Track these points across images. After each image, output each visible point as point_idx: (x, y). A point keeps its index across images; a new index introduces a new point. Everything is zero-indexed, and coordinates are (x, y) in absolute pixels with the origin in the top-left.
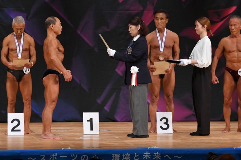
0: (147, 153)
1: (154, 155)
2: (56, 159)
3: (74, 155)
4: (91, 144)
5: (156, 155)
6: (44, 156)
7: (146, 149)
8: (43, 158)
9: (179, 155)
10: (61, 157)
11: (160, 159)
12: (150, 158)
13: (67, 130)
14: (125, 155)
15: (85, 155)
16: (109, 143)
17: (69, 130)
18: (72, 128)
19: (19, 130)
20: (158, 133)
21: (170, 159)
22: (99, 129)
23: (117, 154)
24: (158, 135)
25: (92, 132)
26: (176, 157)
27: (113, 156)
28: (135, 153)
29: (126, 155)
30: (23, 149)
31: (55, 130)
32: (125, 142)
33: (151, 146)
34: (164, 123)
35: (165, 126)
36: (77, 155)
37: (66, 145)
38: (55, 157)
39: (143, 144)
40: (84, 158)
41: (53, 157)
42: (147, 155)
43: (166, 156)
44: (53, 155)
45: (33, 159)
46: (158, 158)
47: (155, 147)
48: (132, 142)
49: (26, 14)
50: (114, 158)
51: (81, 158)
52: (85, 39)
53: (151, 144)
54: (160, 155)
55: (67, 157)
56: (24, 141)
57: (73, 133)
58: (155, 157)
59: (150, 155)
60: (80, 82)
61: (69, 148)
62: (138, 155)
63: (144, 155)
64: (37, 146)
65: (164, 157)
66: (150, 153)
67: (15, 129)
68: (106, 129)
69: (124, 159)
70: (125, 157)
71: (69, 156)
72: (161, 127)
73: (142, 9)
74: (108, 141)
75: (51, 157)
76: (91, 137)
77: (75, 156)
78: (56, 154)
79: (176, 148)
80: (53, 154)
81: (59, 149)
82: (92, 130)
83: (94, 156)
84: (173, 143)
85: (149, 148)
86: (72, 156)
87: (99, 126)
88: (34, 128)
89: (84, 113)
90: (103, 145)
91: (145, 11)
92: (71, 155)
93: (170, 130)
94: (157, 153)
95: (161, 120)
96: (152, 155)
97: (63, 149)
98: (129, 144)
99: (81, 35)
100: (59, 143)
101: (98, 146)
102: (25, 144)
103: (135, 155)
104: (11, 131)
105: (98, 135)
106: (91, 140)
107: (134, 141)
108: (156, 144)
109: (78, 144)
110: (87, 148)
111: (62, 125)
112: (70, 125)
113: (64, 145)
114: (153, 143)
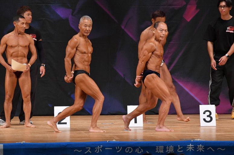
0: (190, 145)
1: (198, 147)
2: (101, 151)
3: (118, 147)
4: (136, 137)
5: (200, 147)
6: (90, 148)
7: (190, 141)
8: (89, 150)
9: (223, 147)
10: (106, 149)
11: (203, 151)
12: (194, 150)
13: (112, 123)
14: (168, 147)
15: (129, 148)
16: (152, 136)
17: (114, 123)
18: (117, 121)
19: (66, 123)
20: (201, 126)
21: (214, 151)
23: (160, 146)
24: (201, 127)
25: (136, 125)
26: (219, 149)
27: (157, 148)
28: (179, 146)
29: (170, 147)
30: (69, 142)
31: (101, 123)
32: (168, 135)
33: (194, 138)
34: (208, 116)
35: (208, 119)
36: (121, 147)
37: (111, 138)
38: (100, 149)
39: (186, 137)
40: (128, 150)
41: (98, 149)
42: (190, 147)
43: (209, 148)
44: (98, 148)
45: (79, 151)
46: (201, 150)
47: (199, 140)
48: (176, 135)
49: (71, 10)
50: (158, 150)
51: (126, 150)
52: (129, 34)
53: (195, 136)
54: (203, 147)
55: (111, 149)
56: (71, 134)
57: (117, 126)
58: (198, 149)
59: (194, 147)
60: (124, 76)
61: (114, 140)
62: (182, 147)
63: (187, 148)
64: (83, 139)
65: (208, 149)
66: (193, 146)
67: (61, 122)
68: (150, 122)
69: (167, 151)
70: (168, 149)
71: (114, 148)
72: (204, 120)
73: (185, 3)
74: (152, 134)
75: (96, 149)
76: (136, 130)
77: (120, 148)
78: (101, 146)
79: (219, 140)
80: (98, 146)
81: (104, 142)
82: (136, 123)
83: (138, 149)
84: (217, 135)
85: (192, 140)
86: (117, 149)
88: (80, 121)
89: (128, 106)
90: (147, 137)
91: (188, 6)
92: (116, 147)
93: (214, 123)
94: (201, 145)
95: (204, 113)
96: (195, 147)
97: (108, 141)
98: (173, 136)
99: (125, 30)
100: (104, 136)
101: (142, 139)
102: (71, 137)
103: (179, 147)
104: (58, 124)
105: (142, 128)
106: (136, 132)
107: (178, 133)
108: (199, 136)
109: (122, 137)
110: (132, 140)
111: (107, 118)
112: (114, 118)
113: (109, 137)
114: (197, 135)
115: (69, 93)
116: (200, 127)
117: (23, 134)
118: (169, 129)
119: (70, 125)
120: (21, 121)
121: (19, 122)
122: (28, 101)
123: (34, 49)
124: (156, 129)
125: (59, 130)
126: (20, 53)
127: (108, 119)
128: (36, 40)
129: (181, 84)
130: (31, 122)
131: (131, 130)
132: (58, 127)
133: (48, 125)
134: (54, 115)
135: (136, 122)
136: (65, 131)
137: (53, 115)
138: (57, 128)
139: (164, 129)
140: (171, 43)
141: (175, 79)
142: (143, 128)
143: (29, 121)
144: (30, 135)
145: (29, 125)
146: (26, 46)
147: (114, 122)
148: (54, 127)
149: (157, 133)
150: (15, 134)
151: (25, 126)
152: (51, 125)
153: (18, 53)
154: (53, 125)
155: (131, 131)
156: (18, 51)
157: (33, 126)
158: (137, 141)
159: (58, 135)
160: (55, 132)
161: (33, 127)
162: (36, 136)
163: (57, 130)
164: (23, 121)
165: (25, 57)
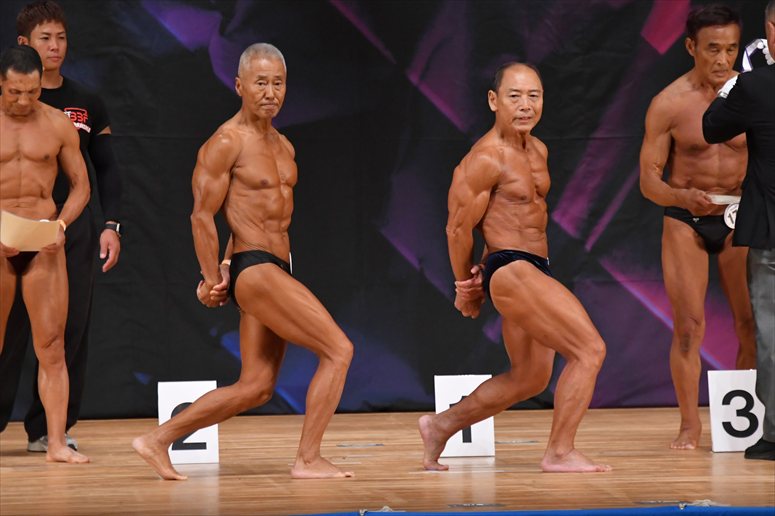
4: (468, 495)
7: (673, 508)
13: (378, 442)
16: (531, 489)
17: (383, 443)
18: (396, 433)
19: (202, 446)
20: (715, 450)
22: (496, 435)
24: (715, 456)
25: (467, 449)
31: (334, 444)
32: (591, 486)
33: (689, 497)
34: (740, 413)
35: (742, 424)
37: (373, 498)
39: (658, 492)
47: (706, 503)
48: (619, 485)
49: (218, 16)
52: (438, 103)
53: (691, 490)
56: (221, 485)
57: (397, 454)
60: (420, 261)
61: (386, 509)
64: (268, 503)
67: (186, 441)
68: (521, 436)
72: (728, 426)
74: (529, 481)
76: (466, 467)
82: (470, 441)
85: (682, 506)
87: (495, 426)
88: (255, 436)
89: (436, 377)
90: (513, 495)
95: (727, 400)
97: (362, 512)
98: (608, 490)
99: (425, 90)
100: (351, 492)
101: (492, 502)
102: (223, 497)
104: (173, 449)
105: (492, 461)
106: (467, 476)
107: (626, 479)
108: (710, 490)
109: (417, 494)
110: (452, 506)
111: (359, 425)
112: (385, 423)
113: (367, 496)
114: (699, 487)
115: (214, 332)
116: (711, 456)
117: (41, 488)
118: (593, 463)
119: (220, 451)
120: (32, 439)
121: (27, 442)
122: (55, 361)
123: (77, 165)
124: (544, 463)
125: (177, 473)
126: (24, 182)
127: (363, 428)
128: (88, 130)
129: (637, 292)
130: (70, 441)
131: (447, 469)
132: (173, 462)
133: (136, 452)
134: (157, 417)
135: (467, 438)
136: (198, 475)
137: (155, 415)
138: (170, 466)
139: (577, 463)
140: (598, 134)
141: (613, 274)
142: (497, 460)
143: (62, 441)
144: (67, 494)
145: (65, 453)
146: (47, 157)
147: (387, 439)
148: (157, 459)
149: (548, 479)
150: (12, 489)
151: (48, 457)
152: (148, 452)
153: (20, 185)
154: (154, 451)
155: (450, 472)
156: (19, 176)
157: (78, 457)
158: (475, 510)
159: (174, 491)
160: (161, 481)
161: (77, 463)
162: (91, 494)
163: (168, 473)
164: (42, 439)
165: (42, 196)
